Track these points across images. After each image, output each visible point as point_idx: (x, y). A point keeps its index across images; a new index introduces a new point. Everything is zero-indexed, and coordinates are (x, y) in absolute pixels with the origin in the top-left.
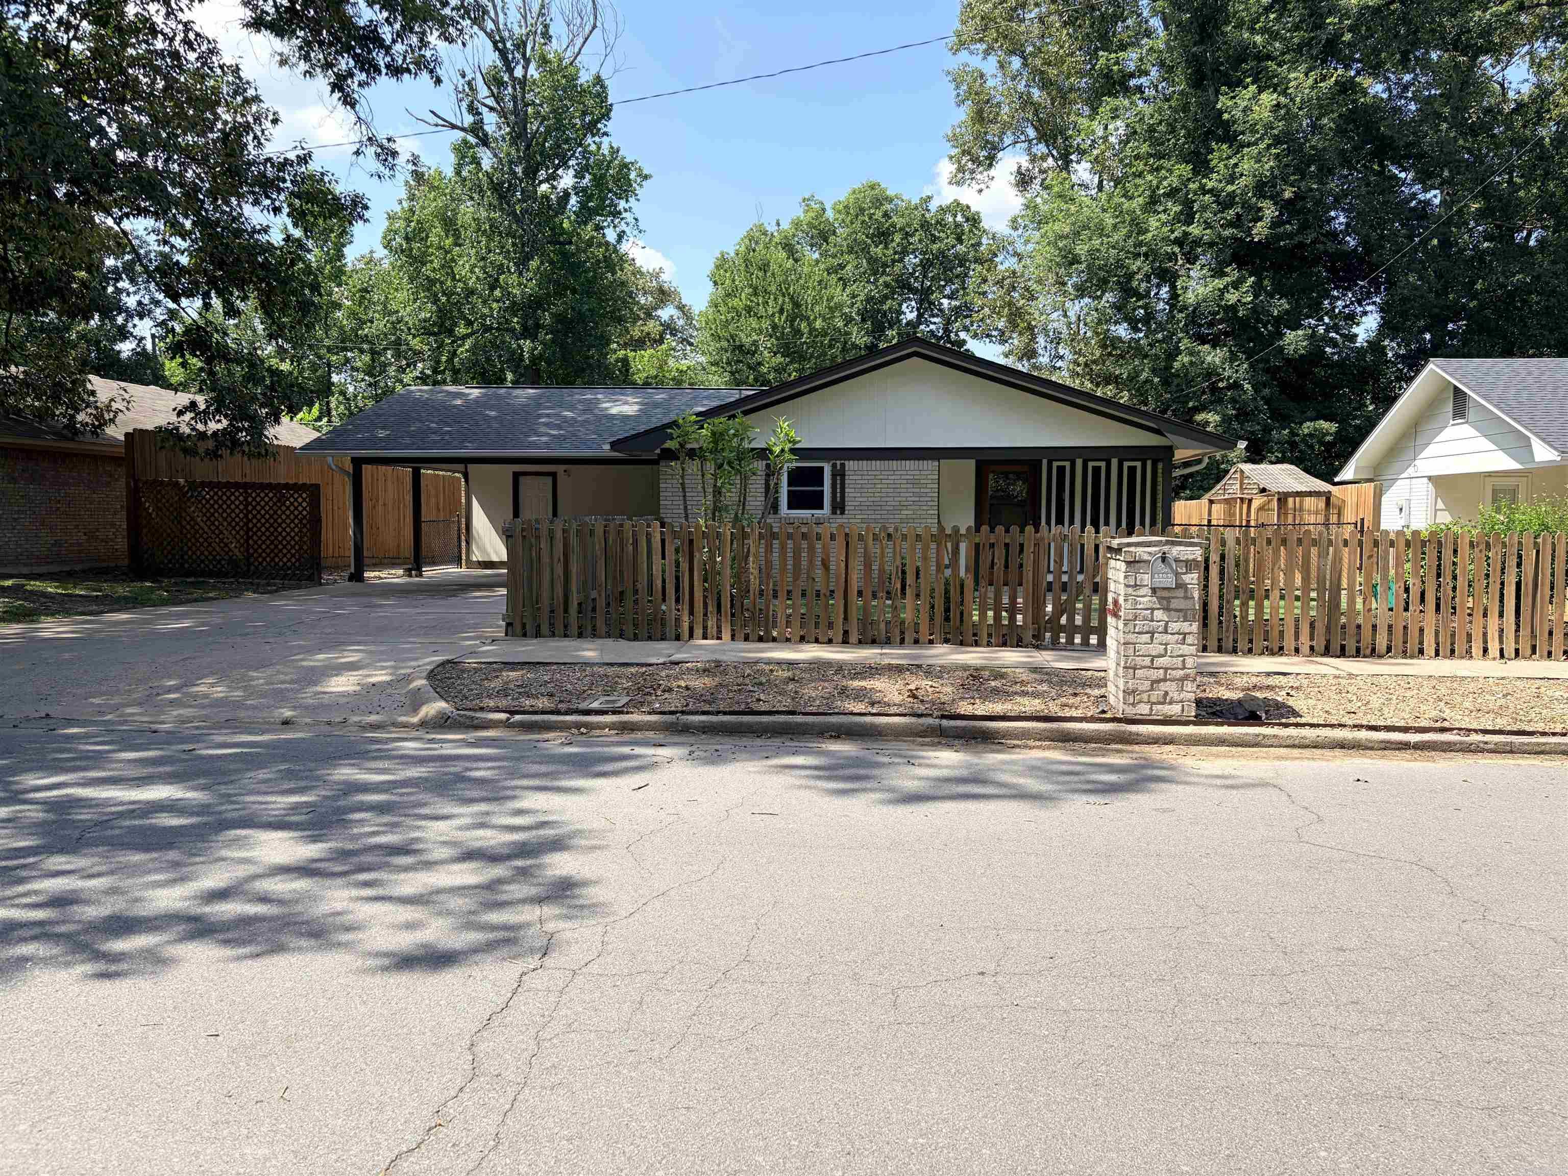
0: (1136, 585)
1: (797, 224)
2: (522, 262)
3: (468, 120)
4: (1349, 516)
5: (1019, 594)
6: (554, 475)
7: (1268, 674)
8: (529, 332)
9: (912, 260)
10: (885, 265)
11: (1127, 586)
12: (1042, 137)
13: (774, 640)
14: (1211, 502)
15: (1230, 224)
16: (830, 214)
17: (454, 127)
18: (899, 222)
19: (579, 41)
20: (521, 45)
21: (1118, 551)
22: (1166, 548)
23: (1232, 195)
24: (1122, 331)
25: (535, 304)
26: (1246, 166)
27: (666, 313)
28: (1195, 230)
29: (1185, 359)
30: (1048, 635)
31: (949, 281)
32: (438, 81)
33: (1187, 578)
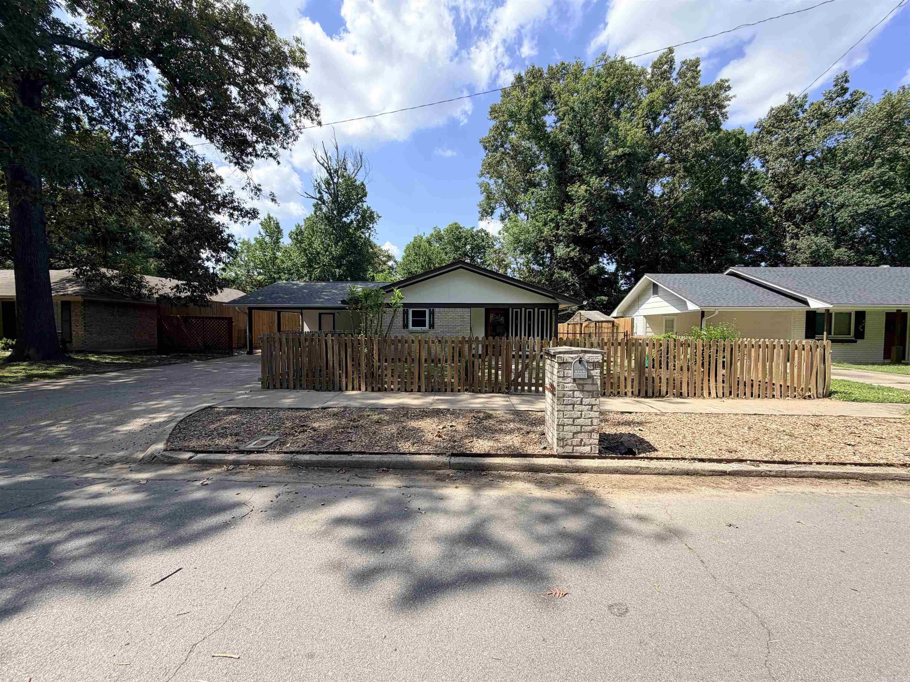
0: (564, 377)
1: (432, 235)
2: (336, 244)
3: (318, 196)
4: (621, 330)
5: (500, 360)
6: (334, 314)
7: (622, 413)
8: (339, 267)
9: (468, 247)
10: (459, 248)
11: (559, 377)
12: (509, 205)
13: (386, 390)
14: (568, 324)
15: (571, 230)
16: (442, 232)
17: (313, 198)
18: (464, 235)
19: (356, 171)
20: (336, 171)
21: (554, 356)
22: (581, 355)
23: (572, 220)
24: (536, 267)
25: (342, 257)
26: (577, 210)
27: (390, 263)
28: (560, 232)
29: (556, 275)
30: (513, 387)
31: (480, 253)
32: (279, 163)
33: (594, 373)
